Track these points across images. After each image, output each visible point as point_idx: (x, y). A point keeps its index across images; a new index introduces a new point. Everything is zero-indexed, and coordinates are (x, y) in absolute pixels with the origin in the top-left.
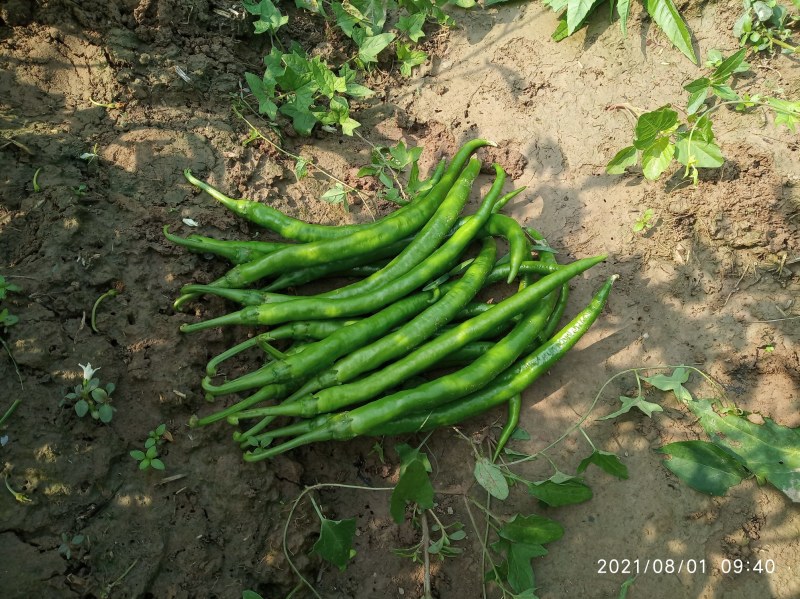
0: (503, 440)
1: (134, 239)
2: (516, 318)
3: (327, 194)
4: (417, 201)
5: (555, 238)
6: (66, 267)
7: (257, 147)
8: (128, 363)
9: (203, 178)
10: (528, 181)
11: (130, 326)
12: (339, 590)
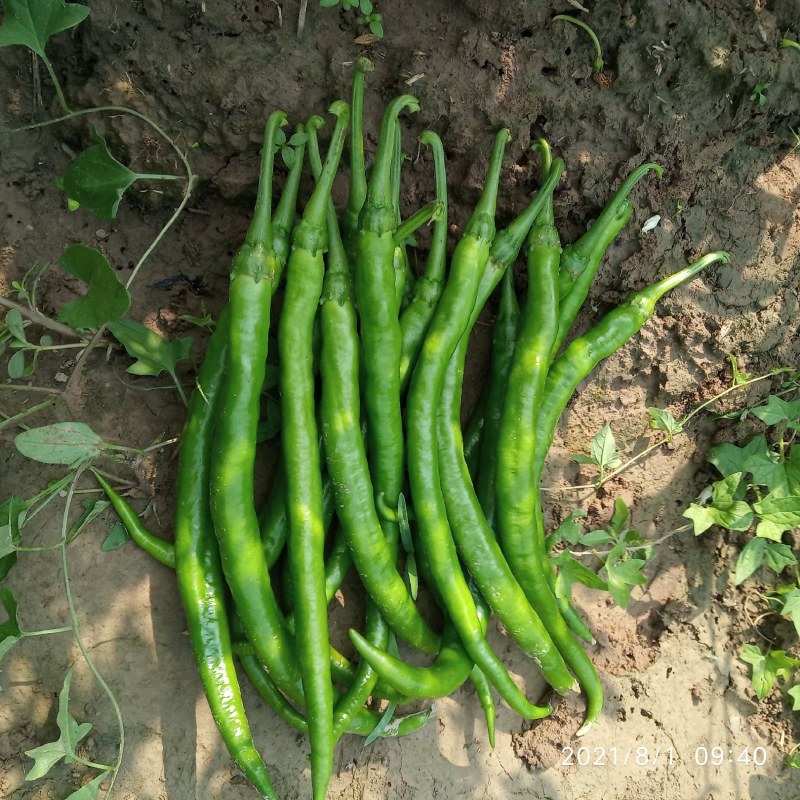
0: (122, 507)
1: (661, 134)
2: (292, 622)
3: (609, 439)
4: (545, 565)
5: (391, 754)
6: (661, 22)
7: (721, 374)
8: (491, 36)
9: (707, 274)
10: (501, 756)
11: (541, 66)
12: (36, 168)
